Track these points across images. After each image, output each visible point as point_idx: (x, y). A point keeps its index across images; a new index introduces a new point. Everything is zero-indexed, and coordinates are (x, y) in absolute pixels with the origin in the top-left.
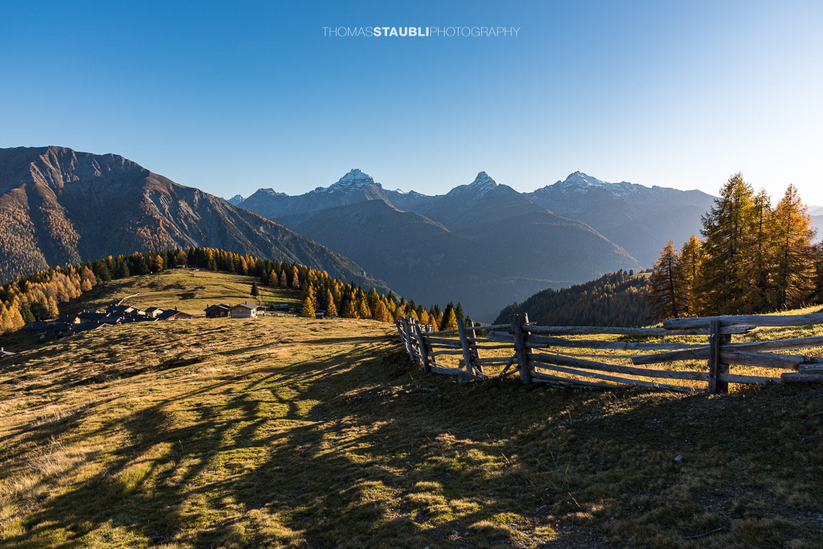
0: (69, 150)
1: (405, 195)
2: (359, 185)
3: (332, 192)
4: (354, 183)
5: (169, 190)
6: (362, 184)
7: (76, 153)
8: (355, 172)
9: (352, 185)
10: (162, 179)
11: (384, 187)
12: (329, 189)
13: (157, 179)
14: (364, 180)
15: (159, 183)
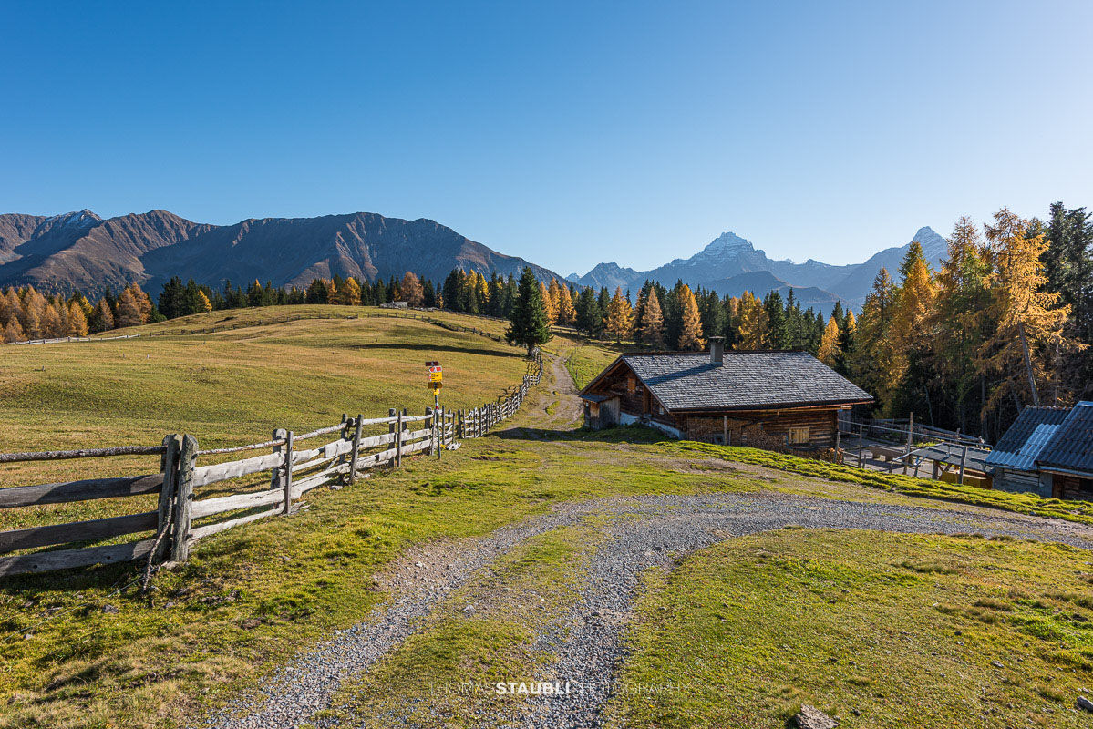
0: (378, 216)
1: (799, 267)
2: (733, 254)
3: (694, 264)
4: (725, 251)
5: (487, 261)
6: (737, 253)
7: (386, 219)
8: (727, 237)
9: (722, 254)
10: (480, 248)
11: (768, 256)
12: (690, 261)
13: (473, 247)
14: (740, 247)
15: (475, 252)
